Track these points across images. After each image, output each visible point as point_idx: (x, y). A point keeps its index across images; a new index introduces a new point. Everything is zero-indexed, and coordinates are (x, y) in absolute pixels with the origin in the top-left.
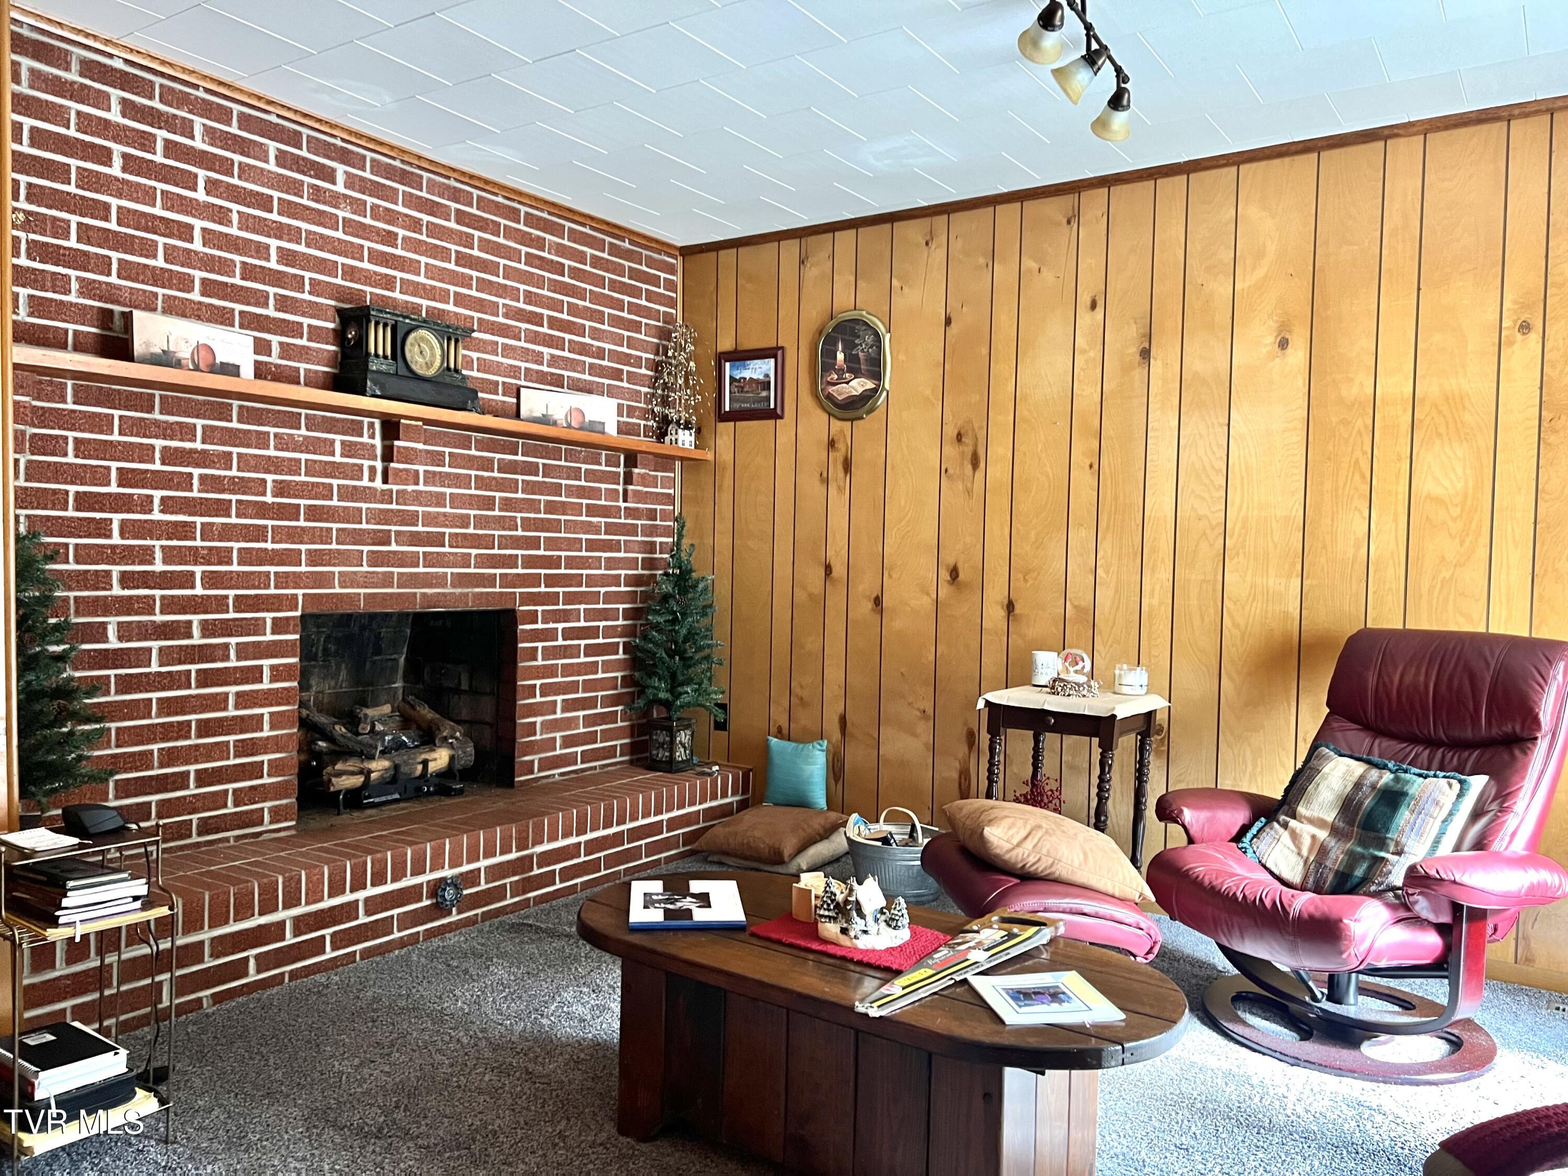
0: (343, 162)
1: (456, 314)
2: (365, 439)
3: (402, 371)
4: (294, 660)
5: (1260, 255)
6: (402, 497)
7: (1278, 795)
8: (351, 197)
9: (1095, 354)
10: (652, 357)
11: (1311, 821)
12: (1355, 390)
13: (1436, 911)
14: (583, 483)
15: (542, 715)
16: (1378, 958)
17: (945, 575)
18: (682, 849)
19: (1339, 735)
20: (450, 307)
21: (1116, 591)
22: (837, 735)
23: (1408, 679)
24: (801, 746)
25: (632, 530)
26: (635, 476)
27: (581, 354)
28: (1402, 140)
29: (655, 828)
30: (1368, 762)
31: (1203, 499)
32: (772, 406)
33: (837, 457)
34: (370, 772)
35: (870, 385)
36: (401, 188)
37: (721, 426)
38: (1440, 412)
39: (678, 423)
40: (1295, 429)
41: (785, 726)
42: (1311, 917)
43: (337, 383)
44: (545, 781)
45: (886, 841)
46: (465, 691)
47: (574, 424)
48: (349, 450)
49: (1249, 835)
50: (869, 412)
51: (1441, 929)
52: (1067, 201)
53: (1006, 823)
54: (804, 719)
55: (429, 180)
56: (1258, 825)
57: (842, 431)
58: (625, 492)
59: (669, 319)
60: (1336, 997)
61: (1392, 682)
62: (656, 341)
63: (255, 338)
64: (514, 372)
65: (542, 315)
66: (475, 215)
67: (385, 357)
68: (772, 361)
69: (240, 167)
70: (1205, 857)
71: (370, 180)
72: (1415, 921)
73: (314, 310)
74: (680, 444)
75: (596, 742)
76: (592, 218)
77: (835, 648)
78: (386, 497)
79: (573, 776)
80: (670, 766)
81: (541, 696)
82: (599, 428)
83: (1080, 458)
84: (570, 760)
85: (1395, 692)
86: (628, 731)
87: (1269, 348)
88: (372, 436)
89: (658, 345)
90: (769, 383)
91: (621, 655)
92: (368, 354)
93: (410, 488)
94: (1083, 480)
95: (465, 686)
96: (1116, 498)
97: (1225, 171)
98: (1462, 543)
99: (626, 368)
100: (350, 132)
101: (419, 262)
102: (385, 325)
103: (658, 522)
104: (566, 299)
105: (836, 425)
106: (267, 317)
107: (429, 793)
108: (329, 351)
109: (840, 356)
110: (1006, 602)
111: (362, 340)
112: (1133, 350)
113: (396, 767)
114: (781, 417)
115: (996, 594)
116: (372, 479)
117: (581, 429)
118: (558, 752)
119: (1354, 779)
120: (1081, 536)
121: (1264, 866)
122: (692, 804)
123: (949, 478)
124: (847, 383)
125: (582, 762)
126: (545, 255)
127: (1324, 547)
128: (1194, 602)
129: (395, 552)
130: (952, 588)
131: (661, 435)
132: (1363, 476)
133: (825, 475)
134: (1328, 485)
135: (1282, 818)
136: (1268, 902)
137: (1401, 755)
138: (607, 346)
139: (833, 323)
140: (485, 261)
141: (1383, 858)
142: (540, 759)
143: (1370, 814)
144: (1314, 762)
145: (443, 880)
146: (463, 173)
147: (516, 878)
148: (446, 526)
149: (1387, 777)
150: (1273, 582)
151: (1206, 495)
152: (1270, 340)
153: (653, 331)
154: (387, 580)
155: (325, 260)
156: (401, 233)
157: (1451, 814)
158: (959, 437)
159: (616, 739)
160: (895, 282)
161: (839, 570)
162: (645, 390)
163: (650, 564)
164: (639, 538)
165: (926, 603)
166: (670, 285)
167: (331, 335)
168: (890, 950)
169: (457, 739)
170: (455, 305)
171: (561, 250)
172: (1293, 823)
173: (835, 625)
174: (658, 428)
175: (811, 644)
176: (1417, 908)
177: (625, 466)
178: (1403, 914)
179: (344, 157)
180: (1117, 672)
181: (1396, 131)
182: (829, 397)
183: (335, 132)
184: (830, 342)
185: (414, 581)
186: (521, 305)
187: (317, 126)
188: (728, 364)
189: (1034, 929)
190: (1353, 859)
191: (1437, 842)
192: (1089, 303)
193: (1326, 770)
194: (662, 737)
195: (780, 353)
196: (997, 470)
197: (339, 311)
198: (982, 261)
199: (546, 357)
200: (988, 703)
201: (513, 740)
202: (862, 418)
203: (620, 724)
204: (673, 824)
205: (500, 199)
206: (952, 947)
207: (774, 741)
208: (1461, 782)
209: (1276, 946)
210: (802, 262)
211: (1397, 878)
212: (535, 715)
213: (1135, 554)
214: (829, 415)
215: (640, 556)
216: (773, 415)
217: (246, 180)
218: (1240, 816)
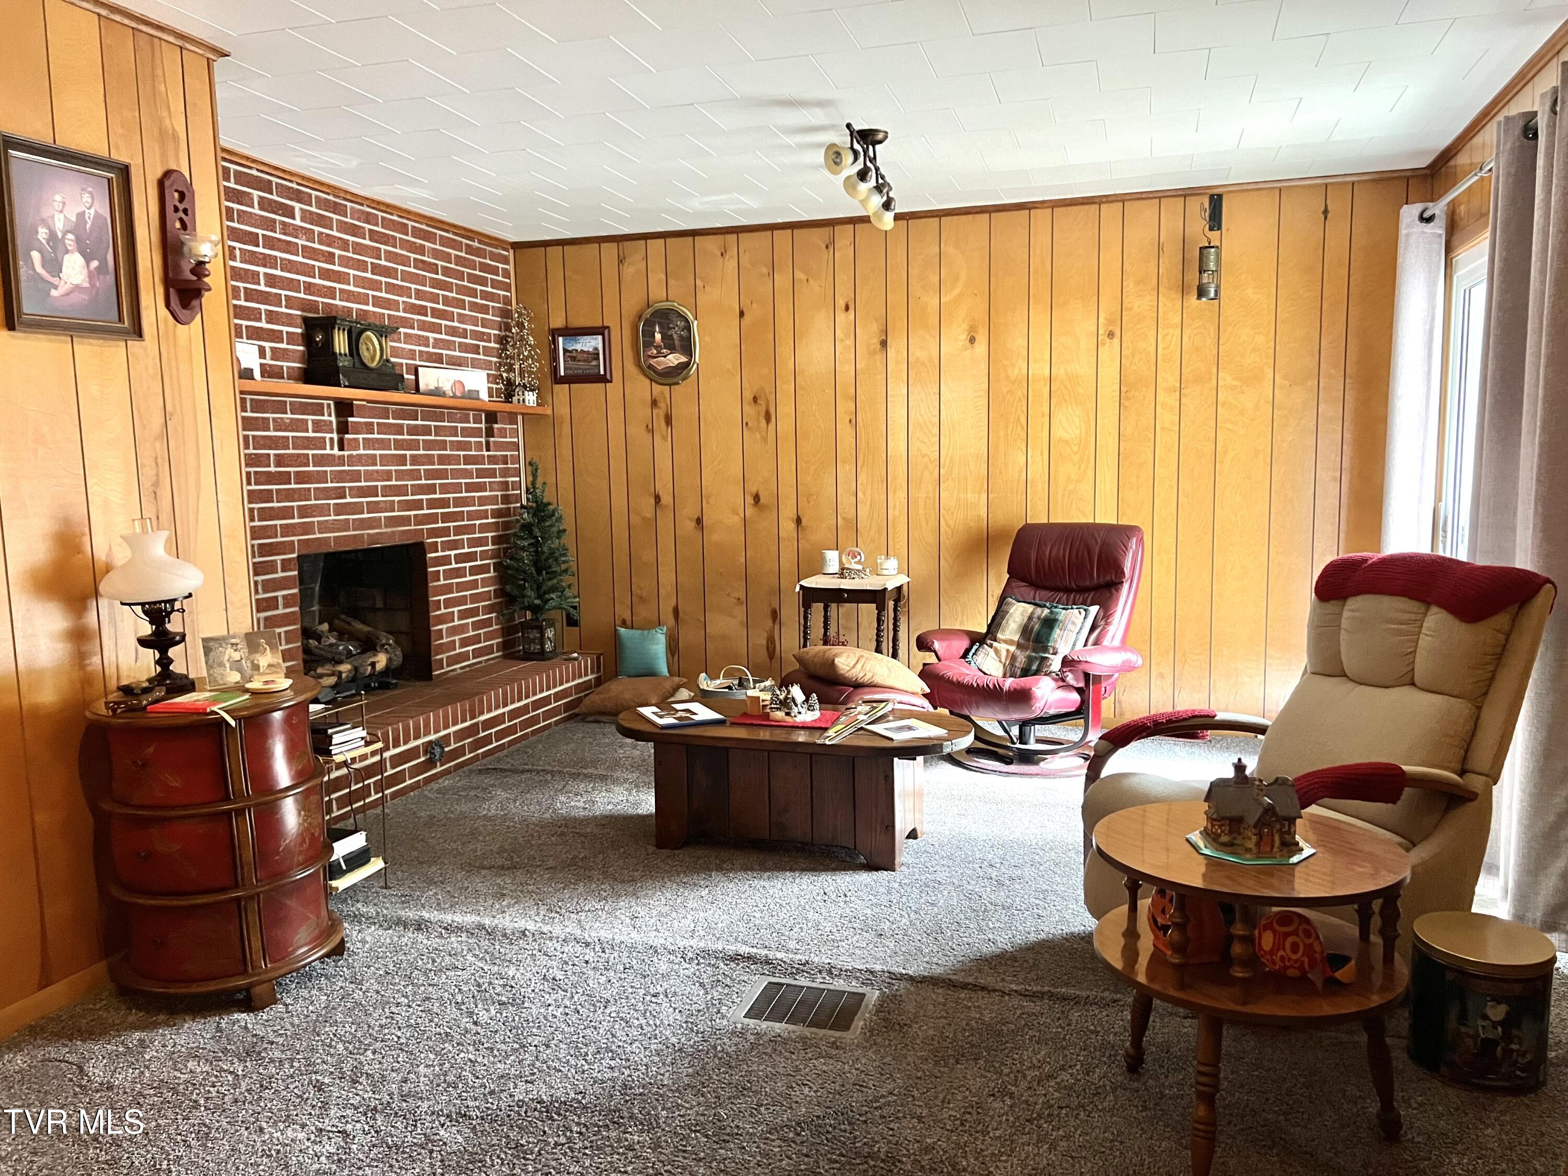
0: (299, 201)
1: (374, 312)
2: (326, 418)
3: (358, 365)
4: (295, 591)
5: (956, 279)
6: (352, 460)
7: (984, 630)
8: (305, 228)
9: (850, 342)
10: (497, 332)
11: (1006, 642)
12: (1016, 372)
13: (1077, 680)
14: (460, 439)
15: (446, 623)
16: (1050, 708)
17: (750, 500)
18: (563, 716)
19: (1016, 590)
20: (370, 308)
21: (871, 507)
22: (672, 621)
23: (1054, 552)
24: (646, 632)
25: (492, 473)
26: (495, 431)
27: (453, 336)
28: (1039, 211)
29: (546, 701)
30: (1035, 604)
31: (925, 443)
32: (602, 372)
33: (660, 413)
34: (340, 673)
35: (684, 359)
36: (335, 217)
37: (557, 387)
38: (1066, 387)
39: (525, 387)
40: (980, 396)
41: (628, 619)
42: (1015, 689)
43: (308, 377)
44: (451, 674)
45: (729, 688)
46: (379, 609)
47: (458, 394)
48: (318, 426)
49: (971, 654)
50: (684, 379)
51: (1079, 690)
52: (825, 231)
53: (845, 655)
54: (644, 612)
55: (352, 208)
56: (975, 647)
57: (662, 393)
58: (488, 443)
59: (507, 301)
60: (1024, 740)
61: (1045, 555)
62: (499, 319)
63: (260, 346)
64: (412, 355)
65: (426, 307)
66: (381, 233)
67: (345, 355)
68: (600, 338)
69: (238, 215)
70: (951, 668)
71: (316, 213)
72: (1068, 687)
73: (288, 320)
74: (527, 403)
75: (480, 642)
76: (455, 226)
77: (667, 558)
78: (341, 461)
79: (468, 669)
80: (542, 656)
81: (445, 608)
82: (475, 395)
83: (843, 419)
84: (464, 657)
85: (1047, 562)
86: (500, 632)
87: (963, 343)
88: (330, 415)
89: (500, 322)
90: (598, 354)
91: (492, 574)
92: (334, 354)
93: (355, 453)
94: (845, 430)
95: (379, 604)
96: (868, 443)
97: (932, 220)
98: (1079, 468)
99: (482, 344)
100: (303, 178)
101: (349, 274)
102: (344, 330)
103: (510, 466)
104: (441, 292)
105: (657, 388)
106: (261, 328)
107: (374, 688)
108: (300, 351)
109: (658, 336)
110: (795, 517)
111: (329, 342)
112: (876, 341)
113: (356, 669)
114: (611, 381)
115: (788, 512)
116: (332, 449)
117: (462, 397)
118: (458, 651)
119: (1028, 615)
120: (846, 469)
121: (981, 670)
122: (567, 681)
123: (749, 429)
124: (665, 357)
125: (474, 658)
126: (425, 258)
127: (1001, 473)
128: (921, 512)
129: (349, 503)
130: (756, 509)
131: (509, 397)
132: (1022, 428)
133: (650, 426)
134: (1002, 433)
135: (989, 642)
136: (991, 686)
137: (1052, 599)
138: (469, 327)
139: (650, 310)
140: (389, 268)
141: (1047, 658)
142: (447, 657)
143: (1038, 633)
144: (1004, 608)
145: (430, 742)
146: (373, 201)
147: (470, 740)
148: (378, 480)
149: (1046, 611)
150: (971, 497)
151: (927, 441)
152: (964, 337)
153: (497, 312)
154: (345, 525)
155: (292, 280)
156: (337, 252)
157: (1081, 629)
158: (755, 399)
159: (493, 639)
160: (698, 282)
161: (666, 499)
162: (495, 359)
163: (506, 499)
164: (498, 480)
165: (736, 520)
166: (506, 274)
167: (300, 338)
168: (815, 721)
169: (390, 645)
170: (373, 306)
171: (436, 254)
172: (995, 644)
173: (666, 541)
174: (506, 390)
175: (648, 555)
176: (1068, 679)
177: (486, 422)
178: (1061, 684)
179: (299, 197)
180: (879, 561)
181: (1035, 205)
182: (650, 367)
183: (292, 179)
184: (649, 324)
185: (362, 524)
186: (413, 301)
187: (282, 175)
188: (561, 339)
189: (884, 704)
190: (1030, 660)
191: (1074, 645)
192: (844, 307)
193: (1011, 611)
194: (535, 634)
195: (606, 331)
196: (784, 424)
197: (306, 320)
198: (765, 270)
199: (431, 341)
200: (802, 587)
201: (429, 644)
202: (678, 384)
203: (495, 627)
204: (558, 696)
205: (395, 218)
206: (846, 715)
207: (622, 630)
208: (1085, 610)
209: (997, 709)
210: (620, 261)
211: (1055, 664)
212: (442, 624)
213: (882, 481)
214: (651, 380)
215: (499, 493)
216: (603, 380)
217: (242, 223)
218: (965, 643)
